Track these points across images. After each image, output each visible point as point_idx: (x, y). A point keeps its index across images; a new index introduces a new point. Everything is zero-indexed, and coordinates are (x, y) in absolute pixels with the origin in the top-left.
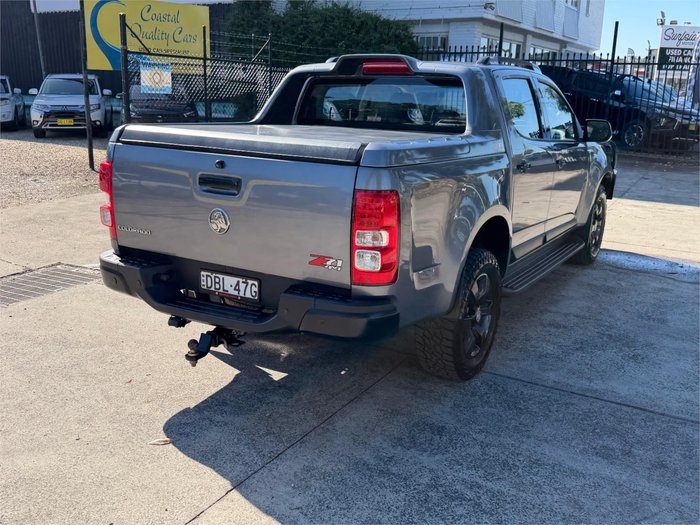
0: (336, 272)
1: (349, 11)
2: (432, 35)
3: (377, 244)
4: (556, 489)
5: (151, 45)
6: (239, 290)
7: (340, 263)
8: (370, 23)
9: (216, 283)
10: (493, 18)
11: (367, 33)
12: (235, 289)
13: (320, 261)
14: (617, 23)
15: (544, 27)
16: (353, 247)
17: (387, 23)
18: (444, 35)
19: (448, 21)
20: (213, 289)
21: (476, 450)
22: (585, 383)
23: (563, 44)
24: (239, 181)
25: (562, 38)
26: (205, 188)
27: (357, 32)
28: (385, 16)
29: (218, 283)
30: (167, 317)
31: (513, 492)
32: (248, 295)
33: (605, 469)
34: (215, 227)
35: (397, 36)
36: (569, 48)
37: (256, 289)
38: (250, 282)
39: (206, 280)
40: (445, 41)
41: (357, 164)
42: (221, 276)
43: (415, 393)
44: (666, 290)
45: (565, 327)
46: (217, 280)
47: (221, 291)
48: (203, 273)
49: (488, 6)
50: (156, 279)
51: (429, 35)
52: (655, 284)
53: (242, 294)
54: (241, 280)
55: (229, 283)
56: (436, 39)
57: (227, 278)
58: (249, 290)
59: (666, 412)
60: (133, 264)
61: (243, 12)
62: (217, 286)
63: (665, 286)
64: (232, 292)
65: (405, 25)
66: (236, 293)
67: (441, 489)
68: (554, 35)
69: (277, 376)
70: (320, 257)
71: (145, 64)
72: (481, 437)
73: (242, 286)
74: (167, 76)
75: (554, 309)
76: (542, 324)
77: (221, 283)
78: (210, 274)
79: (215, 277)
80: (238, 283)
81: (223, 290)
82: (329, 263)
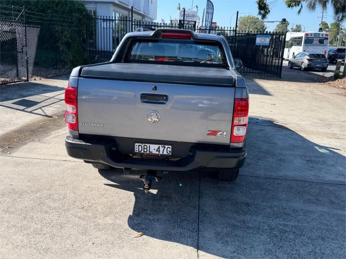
0: (223, 138)
6: (159, 151)
9: (144, 148)
10: (118, 3)
12: (157, 151)
13: (214, 133)
16: (233, 126)
18: (94, 9)
20: (142, 152)
24: (166, 96)
25: (143, 14)
26: (143, 100)
29: (146, 149)
32: (165, 153)
34: (150, 120)
37: (170, 150)
38: (167, 146)
39: (138, 148)
40: (95, 12)
41: (234, 86)
42: (148, 145)
46: (145, 147)
47: (148, 152)
48: (136, 144)
50: (110, 150)
53: (161, 153)
54: (161, 146)
55: (153, 149)
57: (151, 145)
58: (166, 151)
62: (145, 150)
64: (155, 152)
66: (158, 153)
68: (140, 12)
69: (154, 192)
70: (214, 131)
73: (161, 149)
77: (148, 149)
78: (141, 144)
79: (144, 146)
80: (159, 148)
81: (149, 152)
82: (218, 134)
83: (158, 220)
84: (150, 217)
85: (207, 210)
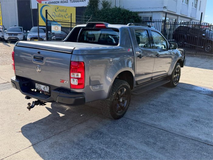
0: (66, 85)
1: (120, 9)
2: (147, 16)
3: (78, 77)
4: (126, 152)
6: (44, 89)
7: (67, 82)
8: (126, 12)
10: (167, 11)
11: (125, 15)
14: (202, 13)
15: (184, 14)
16: (70, 78)
17: (131, 12)
18: (151, 16)
19: (152, 12)
20: (38, 88)
21: (109, 139)
22: (153, 122)
23: (191, 19)
24: (43, 58)
25: (190, 17)
26: (35, 59)
27: (122, 15)
28: (131, 10)
30: (25, 96)
31: (113, 152)
32: (47, 91)
34: (37, 70)
35: (134, 17)
36: (193, 21)
37: (49, 89)
38: (47, 87)
39: (37, 86)
40: (151, 18)
41: (72, 53)
42: (40, 85)
43: (100, 122)
45: (156, 105)
47: (40, 89)
48: (36, 84)
49: (165, 7)
50: (23, 85)
51: (146, 16)
52: (192, 94)
53: (45, 90)
54: (45, 86)
55: (42, 87)
56: (148, 17)
57: (42, 85)
58: (47, 89)
60: (18, 80)
61: (89, 9)
63: (195, 95)
65: (136, 13)
66: (44, 90)
68: (187, 17)
70: (62, 80)
71: (53, 24)
72: (112, 136)
73: (45, 88)
74: (60, 28)
75: (155, 100)
77: (40, 87)
78: (38, 84)
80: (44, 87)
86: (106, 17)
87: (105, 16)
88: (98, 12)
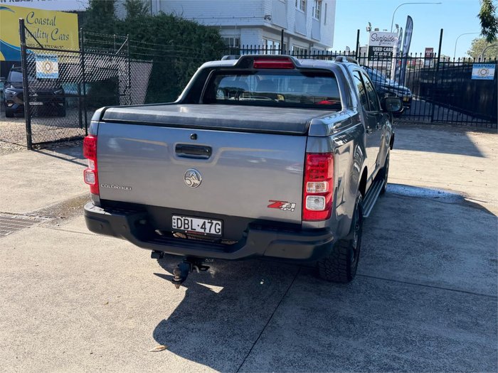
0: (291, 213)
1: (174, 18)
2: (229, 37)
4: (447, 355)
5: (43, 42)
6: (205, 229)
7: (293, 206)
8: (190, 28)
9: (185, 224)
10: (271, 26)
11: (189, 34)
12: (202, 228)
13: (278, 204)
14: (359, 31)
15: (301, 34)
16: (304, 194)
17: (202, 27)
18: (237, 37)
19: (239, 28)
20: (182, 228)
21: (381, 332)
23: (311, 44)
24: (210, 149)
25: (310, 39)
26: (180, 154)
27: (182, 34)
28: (200, 23)
29: (188, 224)
30: (150, 252)
31: (422, 360)
32: (213, 232)
33: (470, 337)
34: (188, 182)
35: (210, 37)
36: (315, 47)
37: (220, 227)
38: (215, 222)
39: (177, 222)
40: (238, 41)
41: (306, 134)
42: (190, 219)
43: (319, 294)
44: (440, 209)
45: (391, 239)
46: (186, 222)
47: (190, 229)
48: (174, 217)
49: (267, 17)
50: (137, 223)
51: (227, 37)
53: (207, 231)
54: (207, 221)
55: (197, 224)
56: (232, 39)
57: (195, 220)
58: (214, 228)
59: (483, 293)
60: (116, 213)
62: (186, 226)
64: (199, 230)
65: (215, 30)
66: (203, 231)
67: (376, 364)
68: (306, 38)
69: (217, 289)
70: (276, 202)
71: (39, 57)
73: (208, 226)
74: (55, 66)
76: (375, 237)
77: (190, 224)
78: (180, 217)
79: (184, 220)
80: (204, 223)
81: (192, 229)
82: (284, 206)
83: (199, 330)
84: (191, 326)
85: (280, 322)
86: (142, 38)
87: (140, 34)
88: (118, 26)
